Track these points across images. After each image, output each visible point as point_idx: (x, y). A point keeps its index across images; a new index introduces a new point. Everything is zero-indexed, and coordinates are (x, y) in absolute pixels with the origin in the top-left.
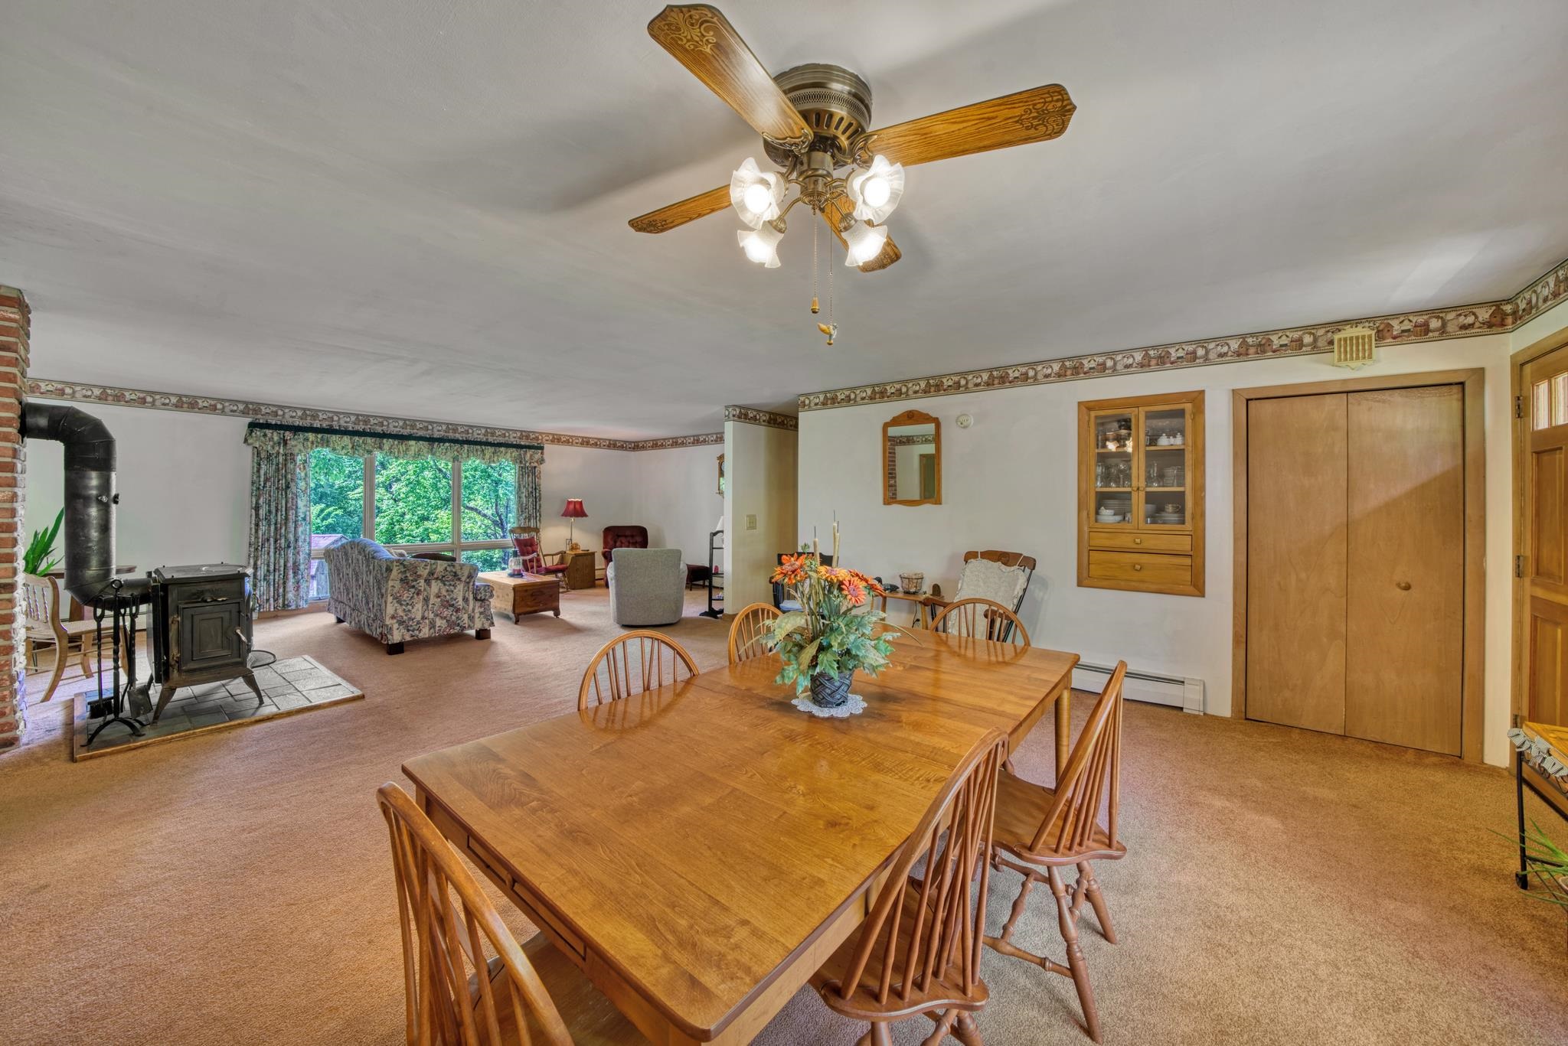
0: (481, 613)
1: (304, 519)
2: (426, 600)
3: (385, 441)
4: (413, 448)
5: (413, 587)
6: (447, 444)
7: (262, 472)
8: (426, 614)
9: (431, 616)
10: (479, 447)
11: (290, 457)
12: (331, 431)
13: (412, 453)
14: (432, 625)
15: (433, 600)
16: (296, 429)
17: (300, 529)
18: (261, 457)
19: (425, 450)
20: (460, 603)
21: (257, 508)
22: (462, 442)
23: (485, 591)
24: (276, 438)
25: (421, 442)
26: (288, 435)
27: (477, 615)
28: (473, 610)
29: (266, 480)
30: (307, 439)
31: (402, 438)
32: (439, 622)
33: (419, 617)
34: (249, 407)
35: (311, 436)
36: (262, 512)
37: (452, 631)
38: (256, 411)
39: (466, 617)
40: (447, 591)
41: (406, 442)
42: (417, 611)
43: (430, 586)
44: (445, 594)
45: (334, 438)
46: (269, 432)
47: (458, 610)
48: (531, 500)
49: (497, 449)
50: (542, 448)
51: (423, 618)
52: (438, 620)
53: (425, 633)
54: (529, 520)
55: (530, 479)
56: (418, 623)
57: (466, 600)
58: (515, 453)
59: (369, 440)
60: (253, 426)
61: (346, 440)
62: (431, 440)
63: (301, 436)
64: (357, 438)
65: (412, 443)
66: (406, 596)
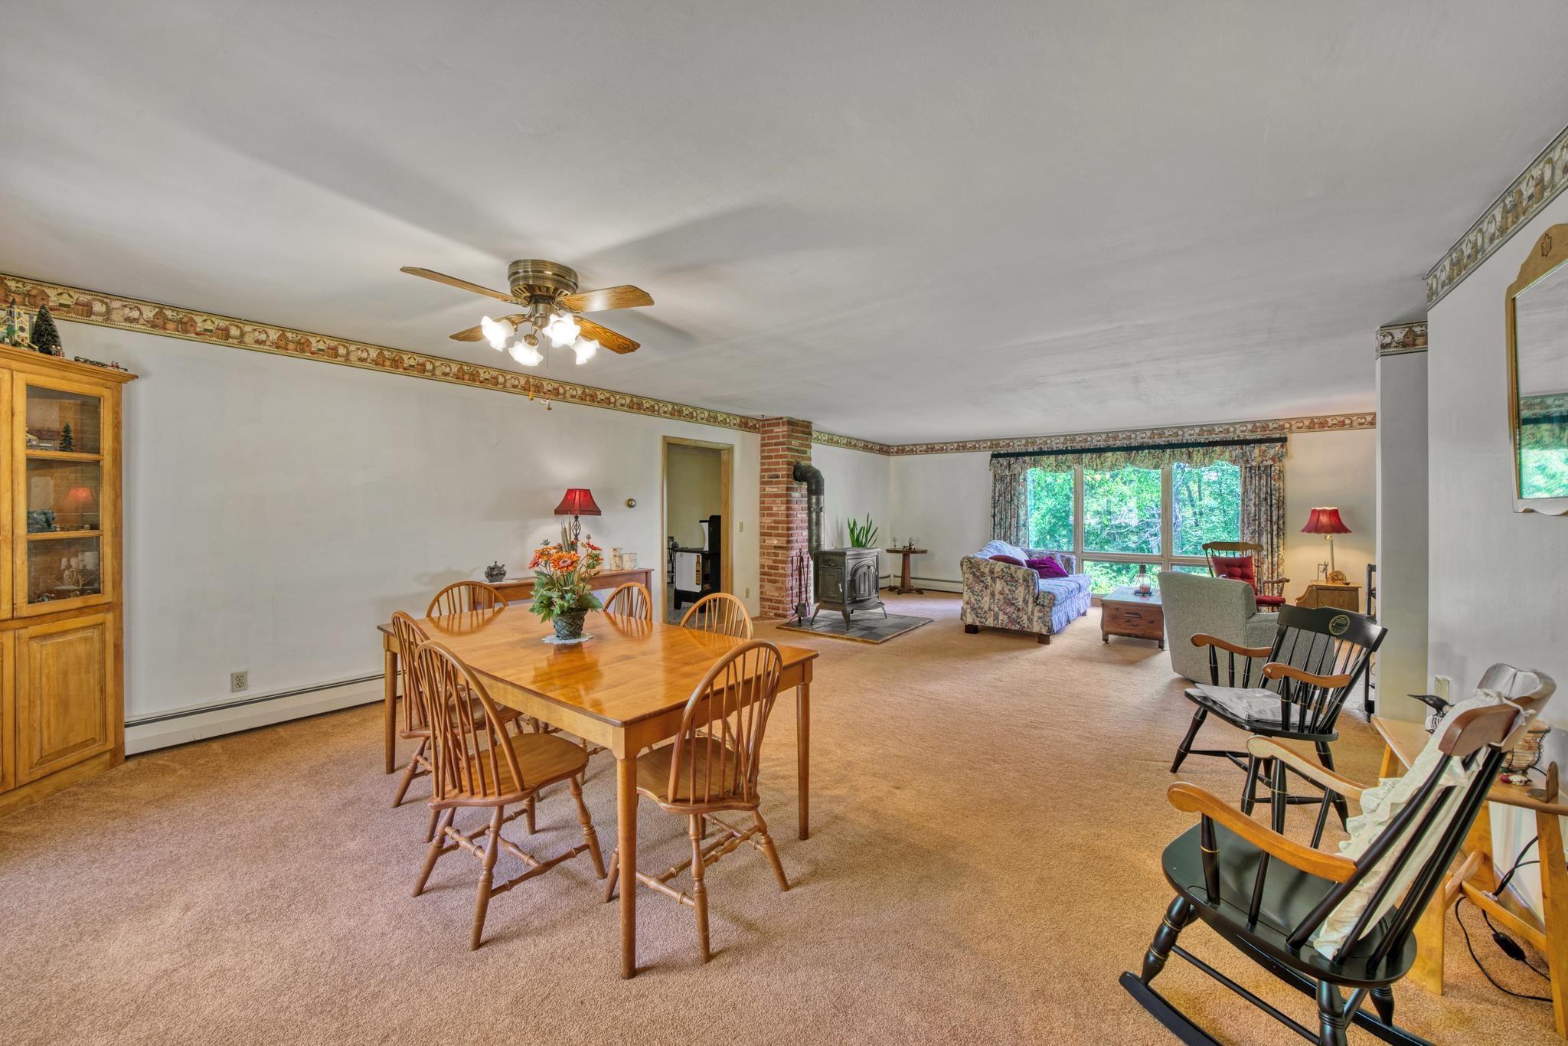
0: (1039, 618)
1: (1024, 525)
2: (993, 595)
3: (1084, 455)
4: (1109, 459)
5: (982, 581)
6: (1146, 451)
7: (997, 490)
8: (992, 607)
9: (996, 609)
10: (1184, 450)
11: (1014, 478)
12: (1041, 453)
13: (1109, 464)
14: (996, 617)
15: (997, 596)
16: (1017, 455)
17: (1021, 533)
18: (998, 479)
19: (1122, 460)
20: (1021, 604)
21: (994, 516)
22: (1162, 447)
23: (1044, 597)
24: (1005, 464)
25: (1118, 453)
26: (1012, 460)
27: (1035, 619)
28: (1033, 613)
29: (1000, 495)
30: (1024, 462)
31: (1099, 451)
32: (1001, 616)
33: (986, 608)
34: (994, 443)
35: (1027, 459)
36: (997, 519)
37: (1013, 627)
38: (997, 445)
39: (1025, 617)
40: (1010, 590)
41: (1104, 454)
42: (986, 603)
43: (995, 583)
44: (1007, 592)
45: (1044, 458)
46: (1000, 459)
47: (1019, 610)
48: (1263, 509)
49: (1210, 449)
50: (1283, 440)
51: (990, 609)
52: (1001, 613)
53: (990, 622)
54: (1260, 535)
55: (1263, 482)
56: (985, 612)
57: (1026, 602)
58: (1237, 451)
59: (1070, 457)
60: (994, 456)
61: (1052, 458)
62: (1128, 449)
63: (1021, 459)
64: (1060, 456)
65: (1110, 454)
66: (977, 588)
